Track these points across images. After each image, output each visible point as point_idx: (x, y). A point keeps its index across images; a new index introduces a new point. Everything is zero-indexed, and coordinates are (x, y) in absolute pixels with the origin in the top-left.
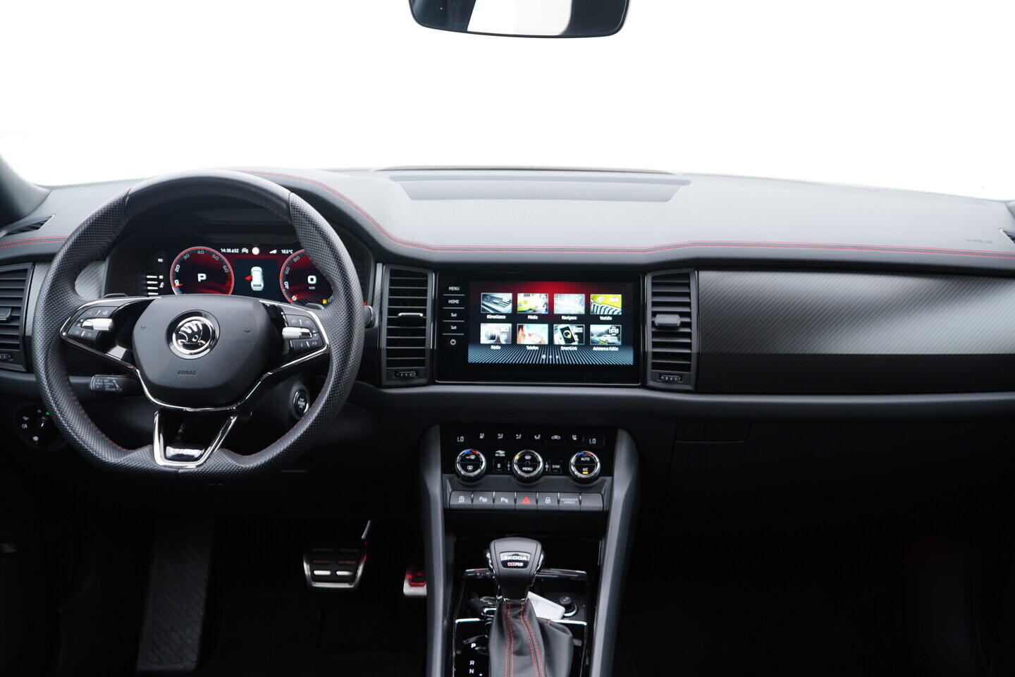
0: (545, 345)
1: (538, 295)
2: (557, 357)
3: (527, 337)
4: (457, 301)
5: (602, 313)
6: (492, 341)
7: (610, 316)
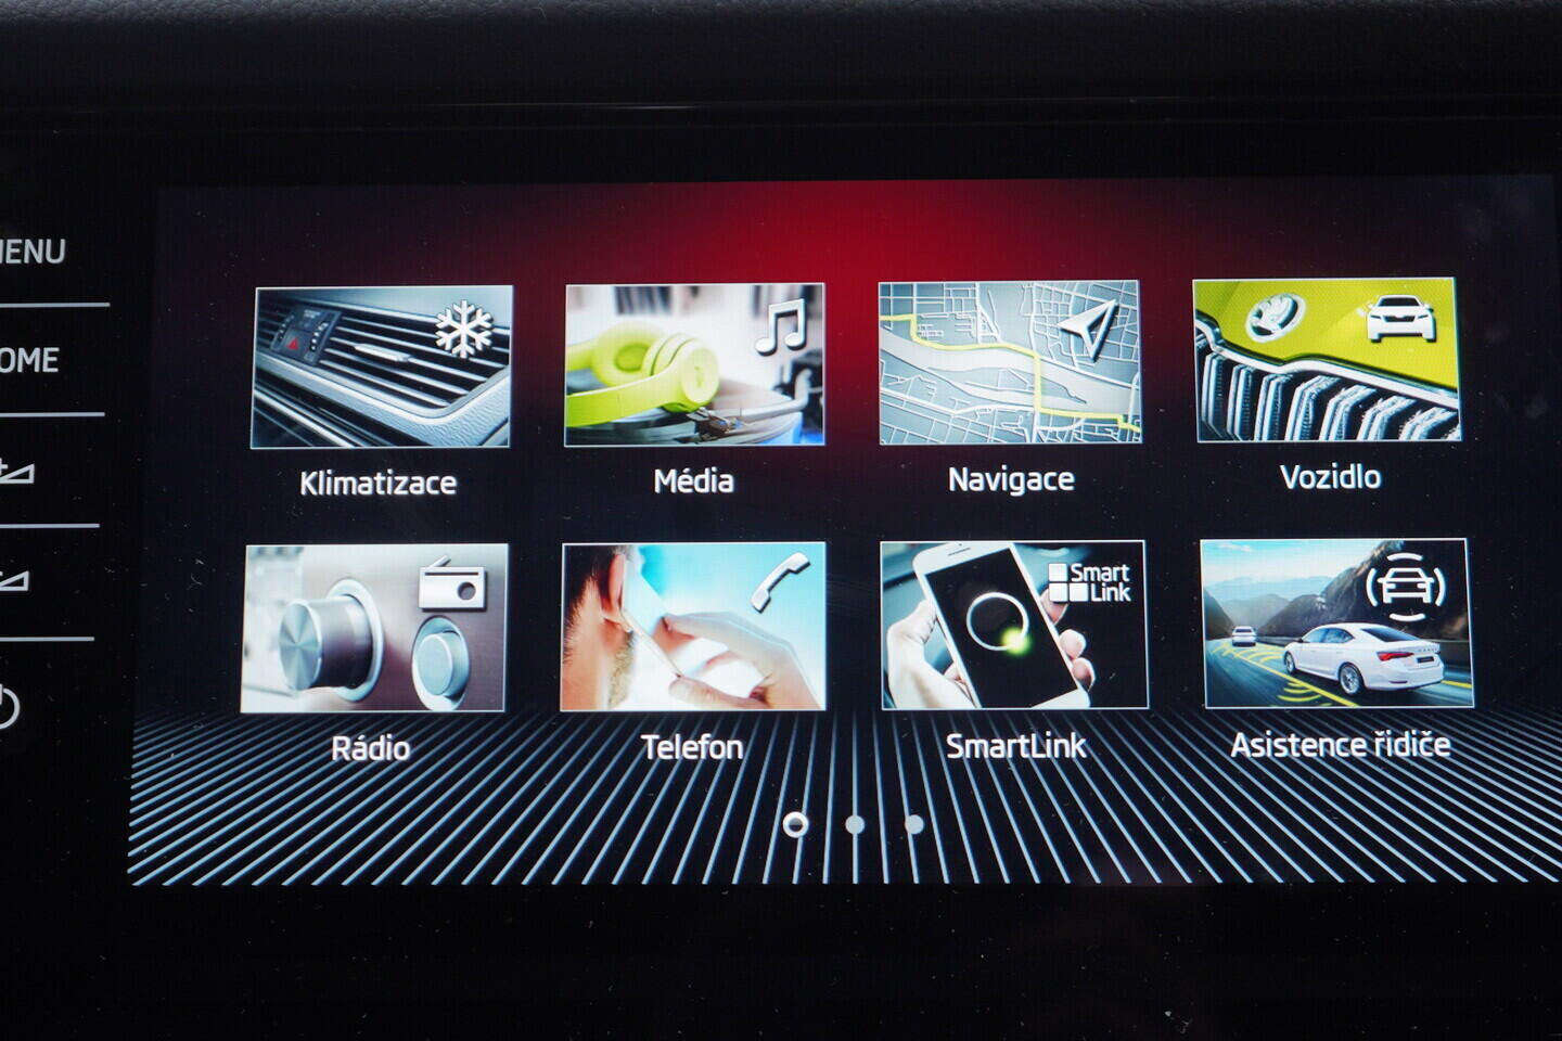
0: (804, 720)
1: (741, 292)
2: (914, 825)
3: (646, 649)
4: (43, 359)
5: (1294, 433)
6: (338, 698)
7: (1368, 455)
